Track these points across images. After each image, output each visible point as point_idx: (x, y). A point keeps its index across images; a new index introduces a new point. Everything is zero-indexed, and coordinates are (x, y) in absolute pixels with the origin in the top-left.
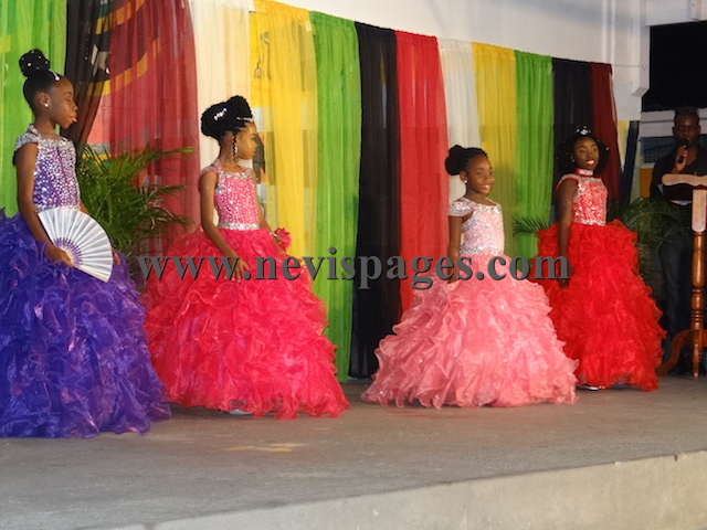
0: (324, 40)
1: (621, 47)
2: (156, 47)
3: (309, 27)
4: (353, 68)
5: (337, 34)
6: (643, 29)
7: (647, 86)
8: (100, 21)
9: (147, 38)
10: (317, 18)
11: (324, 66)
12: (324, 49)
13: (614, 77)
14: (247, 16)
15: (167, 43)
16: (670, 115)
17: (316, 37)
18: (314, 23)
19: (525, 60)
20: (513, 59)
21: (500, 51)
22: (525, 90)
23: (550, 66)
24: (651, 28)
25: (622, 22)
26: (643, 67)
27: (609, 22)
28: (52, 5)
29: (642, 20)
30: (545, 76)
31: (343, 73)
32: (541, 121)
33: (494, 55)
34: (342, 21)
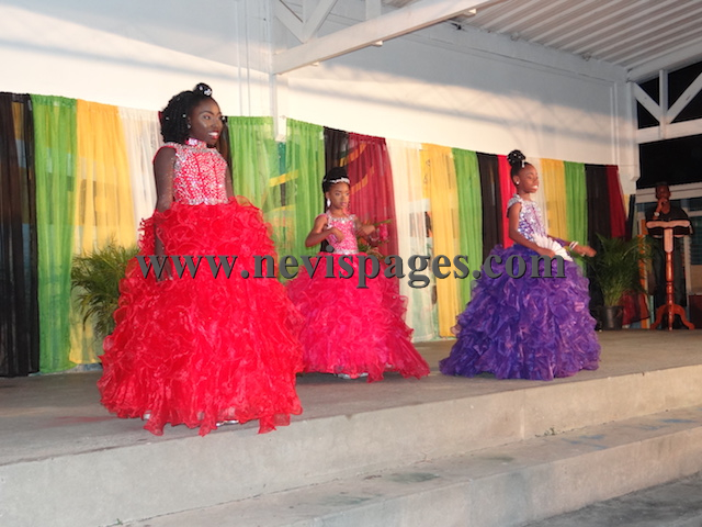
0: (460, 162)
1: (623, 156)
2: (372, 171)
3: (451, 156)
4: (476, 176)
5: (466, 159)
6: (635, 145)
7: (638, 175)
8: (342, 160)
9: (367, 167)
10: (455, 151)
11: (460, 176)
12: (460, 167)
13: (620, 172)
14: (418, 153)
15: (377, 168)
16: (653, 190)
17: (455, 161)
18: (454, 153)
19: (569, 166)
20: (563, 165)
21: (556, 162)
22: (570, 181)
23: (584, 168)
24: (640, 145)
25: (623, 143)
26: (636, 166)
27: (615, 143)
28: (317, 153)
29: (634, 141)
30: (581, 175)
31: (470, 178)
32: (580, 197)
33: (552, 164)
34: (469, 151)
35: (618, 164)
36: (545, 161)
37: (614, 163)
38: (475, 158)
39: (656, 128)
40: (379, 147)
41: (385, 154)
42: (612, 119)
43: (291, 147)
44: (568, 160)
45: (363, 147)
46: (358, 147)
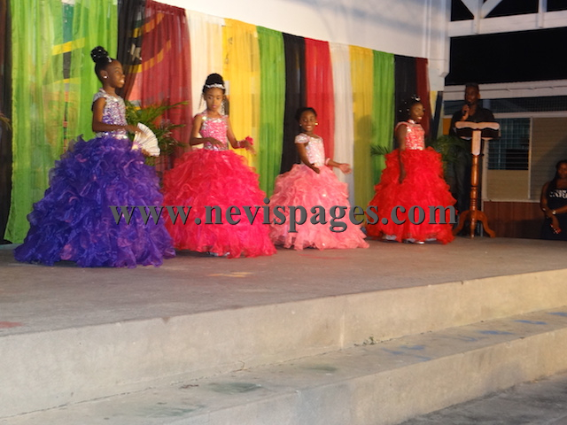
0: (264, 42)
1: (433, 49)
2: (169, 45)
3: (256, 35)
4: (281, 59)
5: (272, 39)
6: (446, 38)
7: (447, 71)
8: (136, 30)
9: (163, 40)
10: (261, 30)
11: (264, 57)
12: (264, 48)
13: (429, 66)
14: (221, 28)
15: (174, 43)
17: (260, 41)
18: (259, 32)
19: (379, 56)
20: (372, 55)
21: (365, 50)
22: (378, 73)
23: (393, 59)
24: (451, 38)
25: (434, 34)
26: (445, 60)
27: (427, 34)
28: (109, 20)
29: (446, 33)
30: (390, 65)
31: (275, 62)
32: (387, 90)
33: (362, 52)
34: (275, 31)
35: (428, 57)
36: (354, 49)
37: (424, 57)
38: (280, 40)
39: (470, 21)
40: (178, 18)
41: (184, 28)
42: (425, 8)
43: (79, 11)
44: (377, 49)
45: (160, 17)
46: (155, 16)
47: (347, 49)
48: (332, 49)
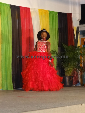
0: (2, 9)
1: (74, 9)
4: (10, 16)
7: (81, 19)
13: (72, 16)
19: (51, 13)
20: (48, 13)
22: (51, 20)
23: (57, 14)
24: (81, 5)
25: (74, 4)
27: (71, 4)
29: (79, 3)
30: (56, 16)
31: (7, 17)
32: (55, 27)
33: (44, 12)
34: (7, 4)
35: (72, 13)
36: (40, 10)
37: (70, 13)
38: (9, 8)
44: (50, 10)
47: (38, 10)
48: (31, 11)
